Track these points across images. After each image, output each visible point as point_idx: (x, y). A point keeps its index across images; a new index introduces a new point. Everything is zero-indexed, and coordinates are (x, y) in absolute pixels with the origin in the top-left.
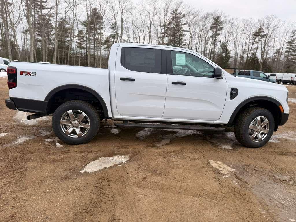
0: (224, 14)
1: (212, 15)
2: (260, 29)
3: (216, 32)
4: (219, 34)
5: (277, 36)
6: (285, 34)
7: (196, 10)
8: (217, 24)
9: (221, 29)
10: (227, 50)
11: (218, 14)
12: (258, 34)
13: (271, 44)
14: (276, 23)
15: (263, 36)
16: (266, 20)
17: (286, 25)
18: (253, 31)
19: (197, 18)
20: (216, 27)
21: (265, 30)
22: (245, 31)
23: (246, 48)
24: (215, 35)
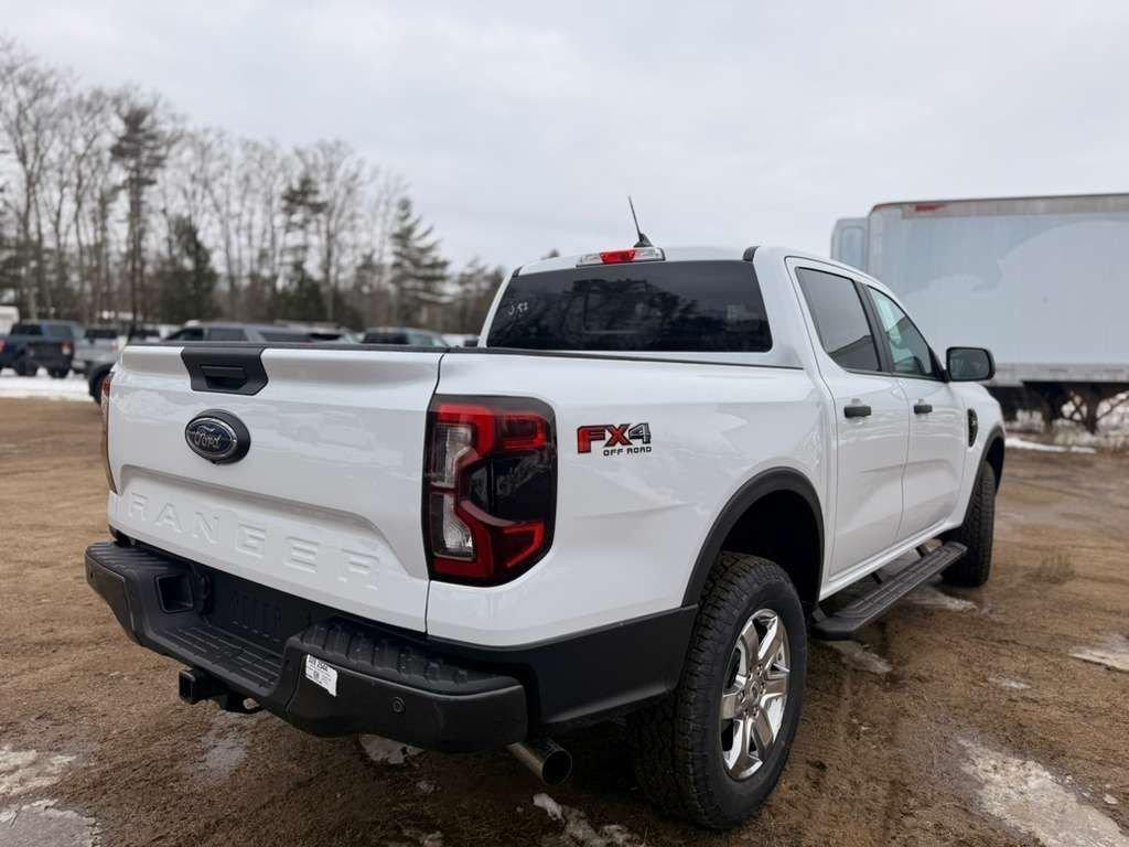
0: (167, 105)
1: (117, 101)
2: (305, 182)
3: (137, 169)
4: (152, 182)
5: (360, 210)
6: (382, 208)
7: (41, 66)
8: (139, 143)
9: (158, 162)
10: (198, 246)
11: (142, 101)
12: (300, 197)
13: (345, 236)
14: (353, 168)
15: (318, 208)
16: (320, 155)
17: (381, 180)
18: (280, 188)
19: (45, 100)
20: (135, 154)
21: (322, 187)
22: (255, 182)
23: (267, 245)
24: (137, 184)
